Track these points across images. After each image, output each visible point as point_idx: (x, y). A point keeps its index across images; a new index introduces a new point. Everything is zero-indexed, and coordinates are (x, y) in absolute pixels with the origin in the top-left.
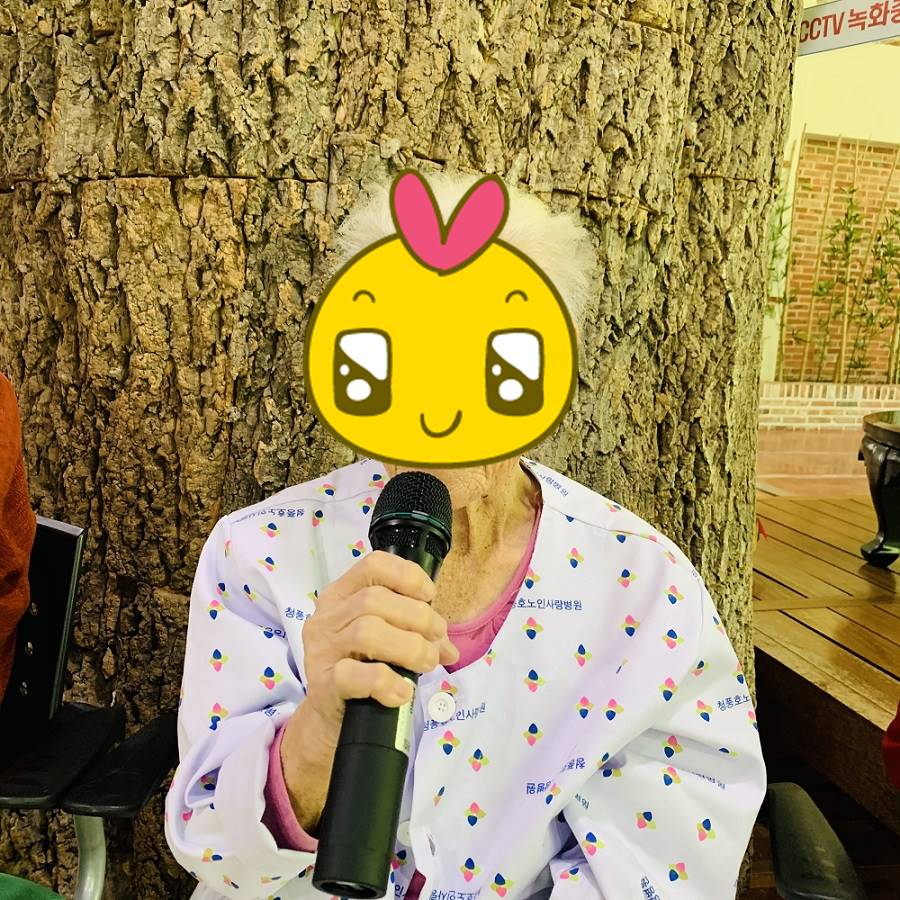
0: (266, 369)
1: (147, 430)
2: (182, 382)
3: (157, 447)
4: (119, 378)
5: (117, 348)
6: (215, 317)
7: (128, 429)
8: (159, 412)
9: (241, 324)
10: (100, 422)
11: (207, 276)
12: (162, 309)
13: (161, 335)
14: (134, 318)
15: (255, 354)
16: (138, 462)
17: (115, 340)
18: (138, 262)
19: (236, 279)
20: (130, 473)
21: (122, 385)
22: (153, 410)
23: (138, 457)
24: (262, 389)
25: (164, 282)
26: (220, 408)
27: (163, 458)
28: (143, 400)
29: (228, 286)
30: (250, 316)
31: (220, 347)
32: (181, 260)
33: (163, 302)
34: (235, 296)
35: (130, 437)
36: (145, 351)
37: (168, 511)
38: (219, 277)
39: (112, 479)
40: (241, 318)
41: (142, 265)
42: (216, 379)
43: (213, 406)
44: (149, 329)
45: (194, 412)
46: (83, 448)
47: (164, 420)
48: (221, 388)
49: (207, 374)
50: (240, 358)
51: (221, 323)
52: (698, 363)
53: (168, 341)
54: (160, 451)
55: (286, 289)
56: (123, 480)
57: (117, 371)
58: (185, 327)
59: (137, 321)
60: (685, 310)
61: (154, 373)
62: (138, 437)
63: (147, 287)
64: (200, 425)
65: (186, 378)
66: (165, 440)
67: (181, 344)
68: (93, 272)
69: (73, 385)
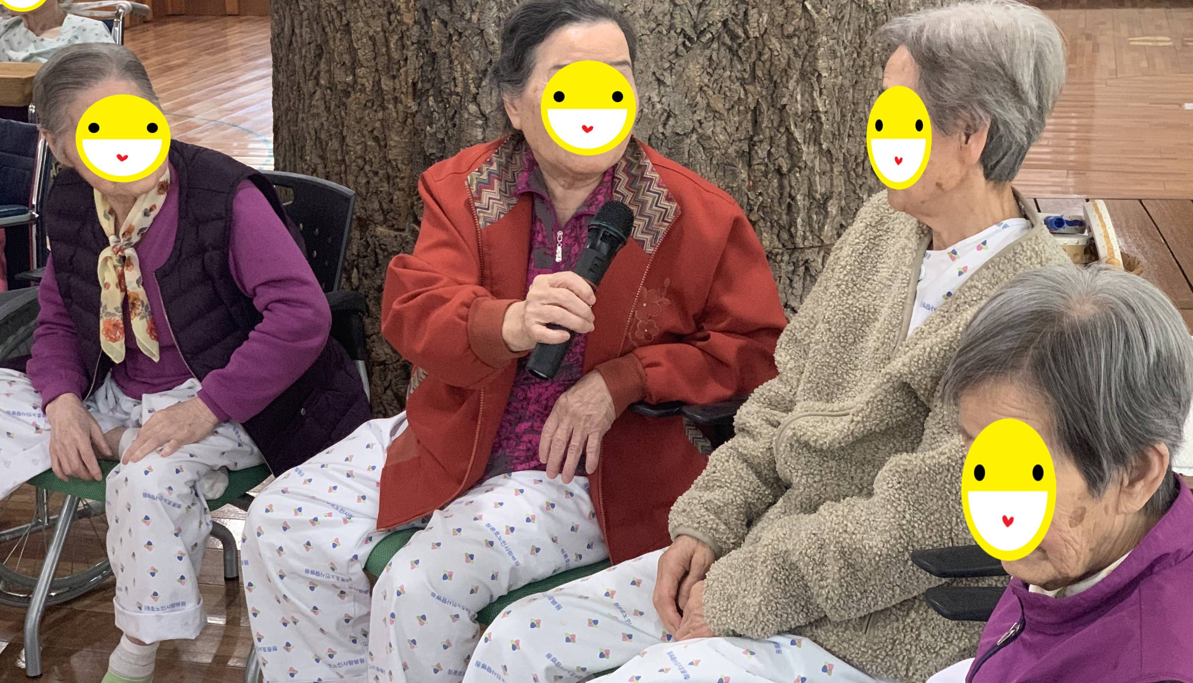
0: (429, 77)
1: (367, 119)
2: (384, 87)
3: (374, 129)
4: (352, 83)
5: (348, 64)
6: (399, 43)
7: (356, 118)
8: (373, 105)
9: (412, 48)
10: (343, 113)
11: (392, 17)
12: (370, 38)
13: (370, 55)
14: (355, 45)
15: (422, 67)
16: (363, 139)
17: (346, 58)
18: (356, 8)
19: (408, 19)
20: (359, 147)
21: (353, 87)
22: (369, 104)
23: (364, 136)
24: (428, 90)
25: (371, 21)
26: (404, 104)
27: (377, 137)
28: (363, 98)
29: (404, 24)
30: (419, 42)
31: (402, 63)
32: (379, 6)
33: (371, 33)
34: (408, 29)
35: (358, 123)
36: (362, 66)
37: (381, 172)
38: (399, 18)
39: (350, 151)
40: (413, 43)
41: (358, 10)
42: (403, 84)
43: (401, 102)
44: (364, 54)
45: (391, 106)
46: (335, 130)
47: (376, 111)
48: (404, 90)
49: (397, 81)
50: (412, 70)
51: (403, 47)
52: (779, 60)
53: (375, 58)
54: (376, 133)
55: (435, 23)
56: (355, 153)
57: (350, 79)
58: (384, 50)
59: (356, 47)
60: (766, 17)
61: (368, 81)
62: (363, 123)
63: (361, 24)
64: (394, 115)
65: (386, 84)
66: (378, 124)
67: (382, 60)
68: (334, 13)
69: (329, 88)
